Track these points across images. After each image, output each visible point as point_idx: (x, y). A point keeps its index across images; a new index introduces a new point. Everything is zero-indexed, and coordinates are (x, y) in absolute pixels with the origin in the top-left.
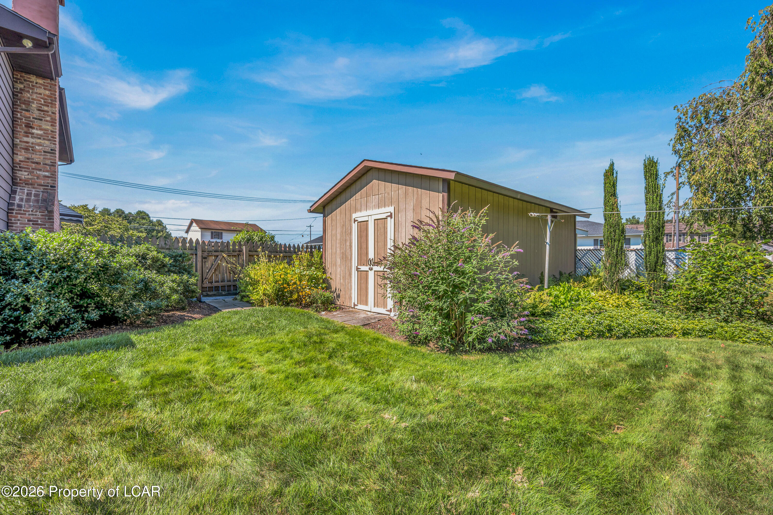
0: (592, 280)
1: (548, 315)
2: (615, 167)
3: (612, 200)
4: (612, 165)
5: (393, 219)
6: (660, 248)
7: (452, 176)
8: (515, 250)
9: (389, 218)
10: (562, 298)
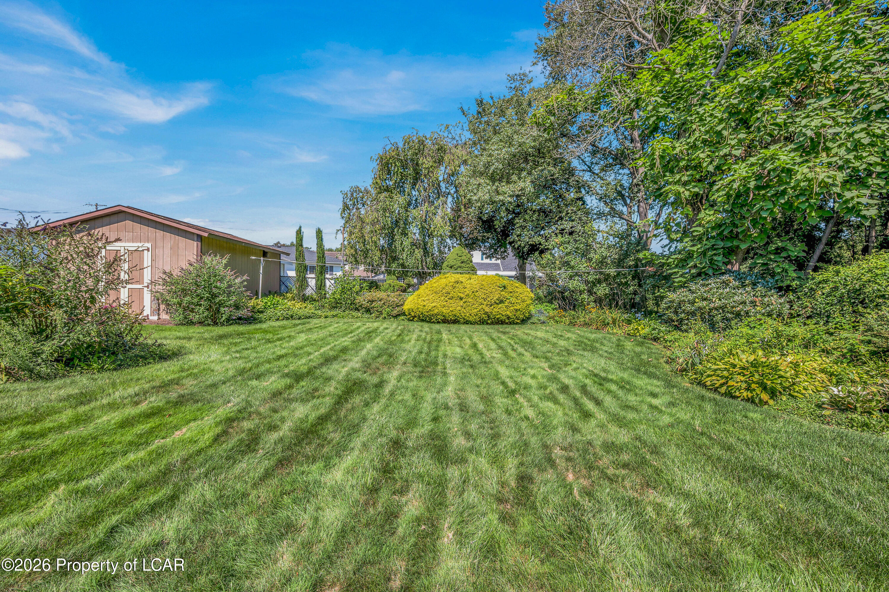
0: (289, 295)
1: (262, 312)
2: (303, 230)
3: (300, 248)
4: (300, 227)
5: (150, 253)
6: (323, 277)
7: (206, 235)
8: (245, 278)
9: (146, 252)
10: (269, 304)
